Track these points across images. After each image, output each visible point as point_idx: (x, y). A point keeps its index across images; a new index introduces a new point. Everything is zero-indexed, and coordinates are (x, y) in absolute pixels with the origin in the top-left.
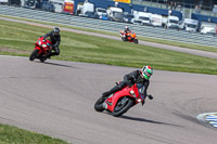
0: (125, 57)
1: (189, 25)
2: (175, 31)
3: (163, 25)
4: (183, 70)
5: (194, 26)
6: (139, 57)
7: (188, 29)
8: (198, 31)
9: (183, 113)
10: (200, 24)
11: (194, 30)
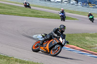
4: (26, 16)
6: (6, 10)
9: (27, 35)
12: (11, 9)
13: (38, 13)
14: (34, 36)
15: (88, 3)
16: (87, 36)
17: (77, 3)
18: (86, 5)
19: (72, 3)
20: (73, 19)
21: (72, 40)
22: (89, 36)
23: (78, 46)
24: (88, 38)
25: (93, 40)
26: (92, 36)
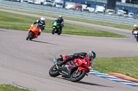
0: (17, 24)
1: (58, 4)
2: (49, 7)
3: (42, 3)
5: (61, 4)
6: (26, 24)
7: (57, 6)
8: (64, 7)
10: (65, 3)
11: (62, 6)
13: (71, 28)
19: (119, 13)
20: (120, 36)
21: (120, 66)
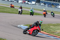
4: (14, 13)
9: (14, 25)
12: (4, 9)
14: (19, 26)
15: (52, 5)
16: (51, 25)
17: (45, 5)
18: (50, 6)
22: (52, 26)
23: (45, 32)
24: (51, 27)
25: (55, 28)
26: (54, 25)
